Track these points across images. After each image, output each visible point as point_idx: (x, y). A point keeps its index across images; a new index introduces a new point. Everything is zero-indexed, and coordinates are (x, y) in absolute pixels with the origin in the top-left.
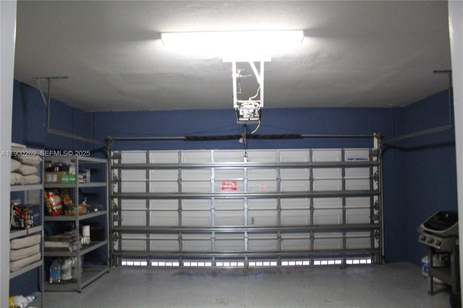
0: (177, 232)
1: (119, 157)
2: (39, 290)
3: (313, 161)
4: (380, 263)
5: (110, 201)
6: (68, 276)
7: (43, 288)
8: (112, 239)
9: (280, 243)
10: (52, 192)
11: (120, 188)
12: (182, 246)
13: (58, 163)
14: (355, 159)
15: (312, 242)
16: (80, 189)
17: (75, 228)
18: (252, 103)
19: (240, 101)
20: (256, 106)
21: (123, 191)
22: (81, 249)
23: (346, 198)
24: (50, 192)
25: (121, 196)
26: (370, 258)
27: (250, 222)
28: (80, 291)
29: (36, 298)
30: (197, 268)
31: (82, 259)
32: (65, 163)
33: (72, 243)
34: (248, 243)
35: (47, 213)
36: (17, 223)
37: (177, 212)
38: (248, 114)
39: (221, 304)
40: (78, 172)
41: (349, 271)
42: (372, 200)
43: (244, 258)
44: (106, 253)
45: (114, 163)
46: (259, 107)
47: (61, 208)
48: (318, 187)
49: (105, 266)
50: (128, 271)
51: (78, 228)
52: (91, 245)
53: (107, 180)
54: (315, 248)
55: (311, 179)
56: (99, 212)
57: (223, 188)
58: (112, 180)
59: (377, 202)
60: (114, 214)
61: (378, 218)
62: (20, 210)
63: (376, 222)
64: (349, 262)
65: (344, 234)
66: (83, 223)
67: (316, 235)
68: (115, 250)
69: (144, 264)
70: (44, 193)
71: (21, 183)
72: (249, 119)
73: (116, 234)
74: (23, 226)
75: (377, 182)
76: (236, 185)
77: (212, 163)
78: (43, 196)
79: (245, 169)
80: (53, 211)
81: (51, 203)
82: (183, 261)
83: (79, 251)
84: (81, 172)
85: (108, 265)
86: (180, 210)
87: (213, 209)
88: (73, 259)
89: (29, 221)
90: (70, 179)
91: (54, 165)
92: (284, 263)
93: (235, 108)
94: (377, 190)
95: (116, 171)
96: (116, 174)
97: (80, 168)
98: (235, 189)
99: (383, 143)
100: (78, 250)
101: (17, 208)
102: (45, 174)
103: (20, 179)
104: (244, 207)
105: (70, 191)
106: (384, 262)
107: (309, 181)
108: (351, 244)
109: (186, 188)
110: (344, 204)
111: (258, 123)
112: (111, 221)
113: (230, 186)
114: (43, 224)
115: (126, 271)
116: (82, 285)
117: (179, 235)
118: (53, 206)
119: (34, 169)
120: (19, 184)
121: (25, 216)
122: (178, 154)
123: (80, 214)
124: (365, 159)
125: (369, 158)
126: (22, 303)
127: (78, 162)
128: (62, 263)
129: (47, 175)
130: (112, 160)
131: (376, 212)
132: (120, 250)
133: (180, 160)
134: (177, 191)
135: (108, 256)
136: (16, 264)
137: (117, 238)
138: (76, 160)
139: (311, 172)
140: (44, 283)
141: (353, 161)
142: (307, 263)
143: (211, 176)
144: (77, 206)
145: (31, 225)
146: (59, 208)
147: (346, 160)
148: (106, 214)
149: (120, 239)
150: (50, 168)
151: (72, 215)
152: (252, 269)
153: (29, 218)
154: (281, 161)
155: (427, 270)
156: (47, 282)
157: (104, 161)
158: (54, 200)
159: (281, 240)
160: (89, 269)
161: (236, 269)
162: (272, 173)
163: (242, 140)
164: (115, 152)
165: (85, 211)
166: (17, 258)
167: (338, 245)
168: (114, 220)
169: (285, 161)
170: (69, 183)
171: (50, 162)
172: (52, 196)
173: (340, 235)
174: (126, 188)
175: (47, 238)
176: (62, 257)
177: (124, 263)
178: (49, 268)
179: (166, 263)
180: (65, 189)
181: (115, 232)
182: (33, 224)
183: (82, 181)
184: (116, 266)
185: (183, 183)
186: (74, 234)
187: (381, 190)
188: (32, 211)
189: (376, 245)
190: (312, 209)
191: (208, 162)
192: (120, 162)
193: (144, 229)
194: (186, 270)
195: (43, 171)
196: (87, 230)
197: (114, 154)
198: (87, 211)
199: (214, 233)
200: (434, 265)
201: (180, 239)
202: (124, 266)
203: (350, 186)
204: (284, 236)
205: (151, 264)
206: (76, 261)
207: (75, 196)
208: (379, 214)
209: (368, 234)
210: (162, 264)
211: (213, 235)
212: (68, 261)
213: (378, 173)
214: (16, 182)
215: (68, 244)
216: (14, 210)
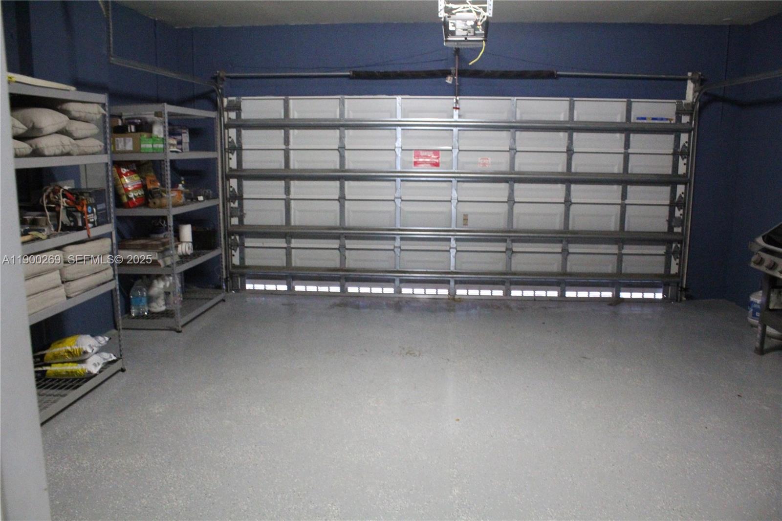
0: (337, 237)
1: (237, 108)
2: (115, 327)
3: (575, 119)
4: (677, 299)
5: (225, 183)
6: (159, 306)
7: (120, 322)
8: (230, 246)
9: (510, 258)
10: (126, 168)
11: (239, 162)
12: (345, 258)
13: (134, 119)
14: (649, 119)
15: (565, 260)
16: (172, 162)
17: (167, 229)
18: (473, 10)
19: (450, 5)
20: (478, 14)
21: (245, 166)
22: (178, 263)
23: (629, 187)
24: (123, 168)
25: (242, 175)
26: (661, 290)
27: (461, 221)
28: (180, 330)
29: (110, 339)
30: (371, 296)
31: (181, 279)
32: (144, 118)
33: (163, 254)
34: (455, 257)
35: (119, 203)
36: (71, 219)
37: (337, 203)
38: (464, 30)
39: (408, 355)
40: (167, 133)
41: (624, 310)
42: (673, 192)
43: (448, 282)
44: (219, 270)
45: (229, 119)
46: (484, 17)
47: (142, 194)
48: (580, 165)
49: (220, 291)
50: (255, 298)
51: (172, 228)
52: (193, 256)
53: (217, 148)
54: (568, 270)
55: (570, 152)
56: (206, 201)
57: (416, 163)
58: (227, 147)
59: (683, 196)
60: (232, 205)
61: (681, 223)
62: (74, 198)
63: (677, 230)
64: (624, 295)
65: (621, 248)
66: (181, 220)
67: (573, 248)
68: (234, 264)
69: (283, 288)
70: (113, 170)
71: (72, 152)
72: (466, 38)
73: (235, 238)
74: (80, 224)
75: (685, 161)
76: (438, 158)
77: (397, 120)
78: (110, 174)
79: (455, 130)
80: (129, 199)
81: (125, 186)
82: (347, 284)
83: (175, 265)
84: (172, 133)
85: (223, 289)
86: (342, 199)
87: (398, 198)
88: (167, 278)
89: (90, 215)
90: (155, 146)
91: (127, 121)
92: (515, 293)
93: (441, 18)
94: (685, 175)
95: (233, 132)
96: (232, 137)
97: (171, 127)
98: (437, 165)
99: (704, 91)
100: (173, 264)
101: (69, 195)
102: (111, 136)
103: (68, 145)
104: (451, 197)
105: (156, 166)
106: (684, 299)
107: (565, 155)
108: (631, 266)
109: (353, 162)
110: (624, 196)
111: (481, 46)
112: (227, 218)
113: (428, 160)
114: (113, 221)
115: (252, 299)
116: (182, 322)
117: (340, 241)
118: (129, 191)
119: (92, 129)
120: (68, 154)
121: (83, 207)
122: (338, 103)
123: (175, 205)
124: (667, 119)
125: (674, 118)
126: (90, 346)
127: (166, 115)
128: (149, 286)
129: (116, 139)
130: (226, 113)
131: (678, 213)
132: (242, 266)
133: (342, 113)
134: (338, 167)
135: (223, 275)
136: (73, 285)
137: (238, 246)
138: (163, 112)
139: (570, 138)
140: (122, 316)
141: (645, 121)
142: (554, 294)
143: (396, 141)
144: (168, 192)
145: (93, 223)
146: (139, 195)
147: (633, 119)
148: (218, 205)
149: (242, 246)
150: (120, 126)
151: (161, 207)
152: (461, 300)
153: (90, 211)
154: (518, 118)
155: (758, 314)
156: (126, 315)
157: (212, 114)
158: (130, 182)
159: (511, 255)
160: (193, 295)
161: (435, 300)
162: (502, 139)
163: (452, 78)
164: (230, 98)
165: (182, 200)
166: (76, 276)
167: (608, 266)
168: (232, 216)
169: (526, 117)
170: (153, 152)
171: (120, 117)
172: (126, 175)
173: (613, 249)
174: (251, 161)
175: (122, 243)
176: (148, 276)
177: (249, 286)
178: (128, 292)
179: (319, 287)
180: (148, 162)
181: (233, 235)
182: (97, 220)
183: (175, 149)
184: (237, 291)
185: (347, 153)
186: (167, 238)
187: (691, 175)
188: (93, 199)
189: (674, 269)
190: (568, 203)
191: (391, 117)
192: (238, 116)
193: (282, 231)
194: (351, 300)
195: (108, 131)
196: (187, 232)
197: (229, 102)
198: (186, 200)
199: (399, 240)
200: (771, 306)
201: (342, 249)
202: (250, 290)
203: (638, 166)
204: (517, 247)
205: (294, 288)
206: (171, 281)
207: (164, 176)
208: (684, 217)
209: (661, 250)
210: (312, 288)
211: (398, 243)
212: (158, 283)
213: (689, 145)
214: (64, 150)
215: (157, 254)
216: (63, 198)
